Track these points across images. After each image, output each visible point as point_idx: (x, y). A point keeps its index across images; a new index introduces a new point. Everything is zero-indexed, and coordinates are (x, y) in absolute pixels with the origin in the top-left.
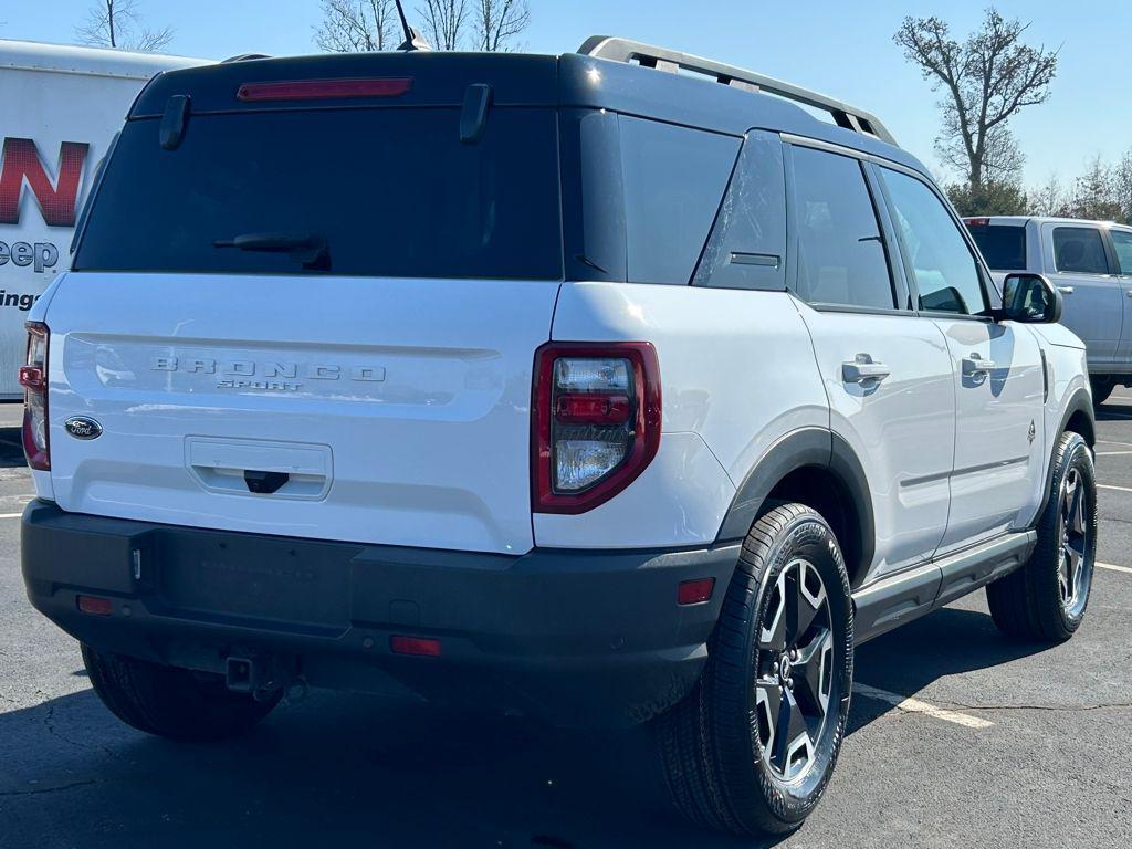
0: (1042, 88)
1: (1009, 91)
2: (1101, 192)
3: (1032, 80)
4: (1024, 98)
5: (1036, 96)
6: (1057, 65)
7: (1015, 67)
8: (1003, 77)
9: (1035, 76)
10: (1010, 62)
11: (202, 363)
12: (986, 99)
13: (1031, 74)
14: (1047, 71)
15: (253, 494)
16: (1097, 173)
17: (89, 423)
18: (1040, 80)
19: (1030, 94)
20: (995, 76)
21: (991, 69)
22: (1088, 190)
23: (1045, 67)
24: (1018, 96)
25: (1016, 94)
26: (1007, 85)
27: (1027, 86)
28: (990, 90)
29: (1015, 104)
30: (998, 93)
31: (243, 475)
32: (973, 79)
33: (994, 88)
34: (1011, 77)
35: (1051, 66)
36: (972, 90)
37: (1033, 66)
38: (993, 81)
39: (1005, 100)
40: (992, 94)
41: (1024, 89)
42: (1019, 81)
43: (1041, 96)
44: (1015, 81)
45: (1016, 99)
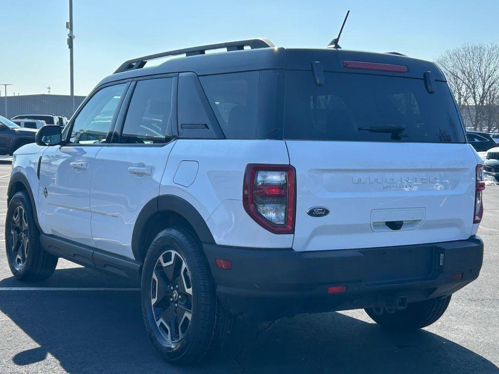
17: (323, 210)
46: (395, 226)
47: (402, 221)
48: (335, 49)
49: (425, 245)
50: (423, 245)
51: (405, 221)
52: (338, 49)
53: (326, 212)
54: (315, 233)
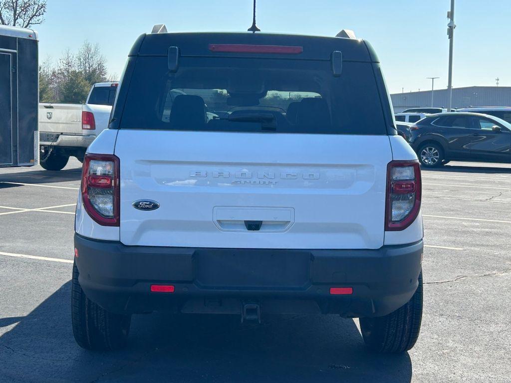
0: (41, 17)
1: (26, 17)
2: (70, 66)
3: (36, 13)
4: (32, 21)
5: (38, 20)
6: (47, 7)
7: (27, 6)
8: (22, 10)
9: (37, 11)
10: (25, 4)
11: (222, 173)
12: (15, 20)
13: (35, 10)
14: (42, 9)
15: (250, 231)
16: (68, 57)
17: (151, 203)
18: (39, 13)
19: (35, 19)
20: (19, 10)
21: (16, 6)
22: (65, 65)
23: (42, 7)
24: (30, 20)
25: (29, 19)
26: (25, 14)
27: (33, 16)
28: (16, 16)
29: (28, 24)
30: (21, 17)
31: (244, 223)
32: (8, 10)
33: (18, 16)
34: (27, 11)
35: (44, 7)
36: (8, 16)
37: (36, 7)
38: (18, 12)
39: (24, 21)
40: (17, 18)
41: (32, 18)
42: (30, 13)
43: (41, 20)
44: (29, 12)
45: (29, 21)
46: (253, 226)
47: (262, 221)
48: (252, 32)
49: (303, 251)
50: (301, 251)
51: (264, 221)
52: (256, 32)
53: (155, 207)
54: (144, 228)
